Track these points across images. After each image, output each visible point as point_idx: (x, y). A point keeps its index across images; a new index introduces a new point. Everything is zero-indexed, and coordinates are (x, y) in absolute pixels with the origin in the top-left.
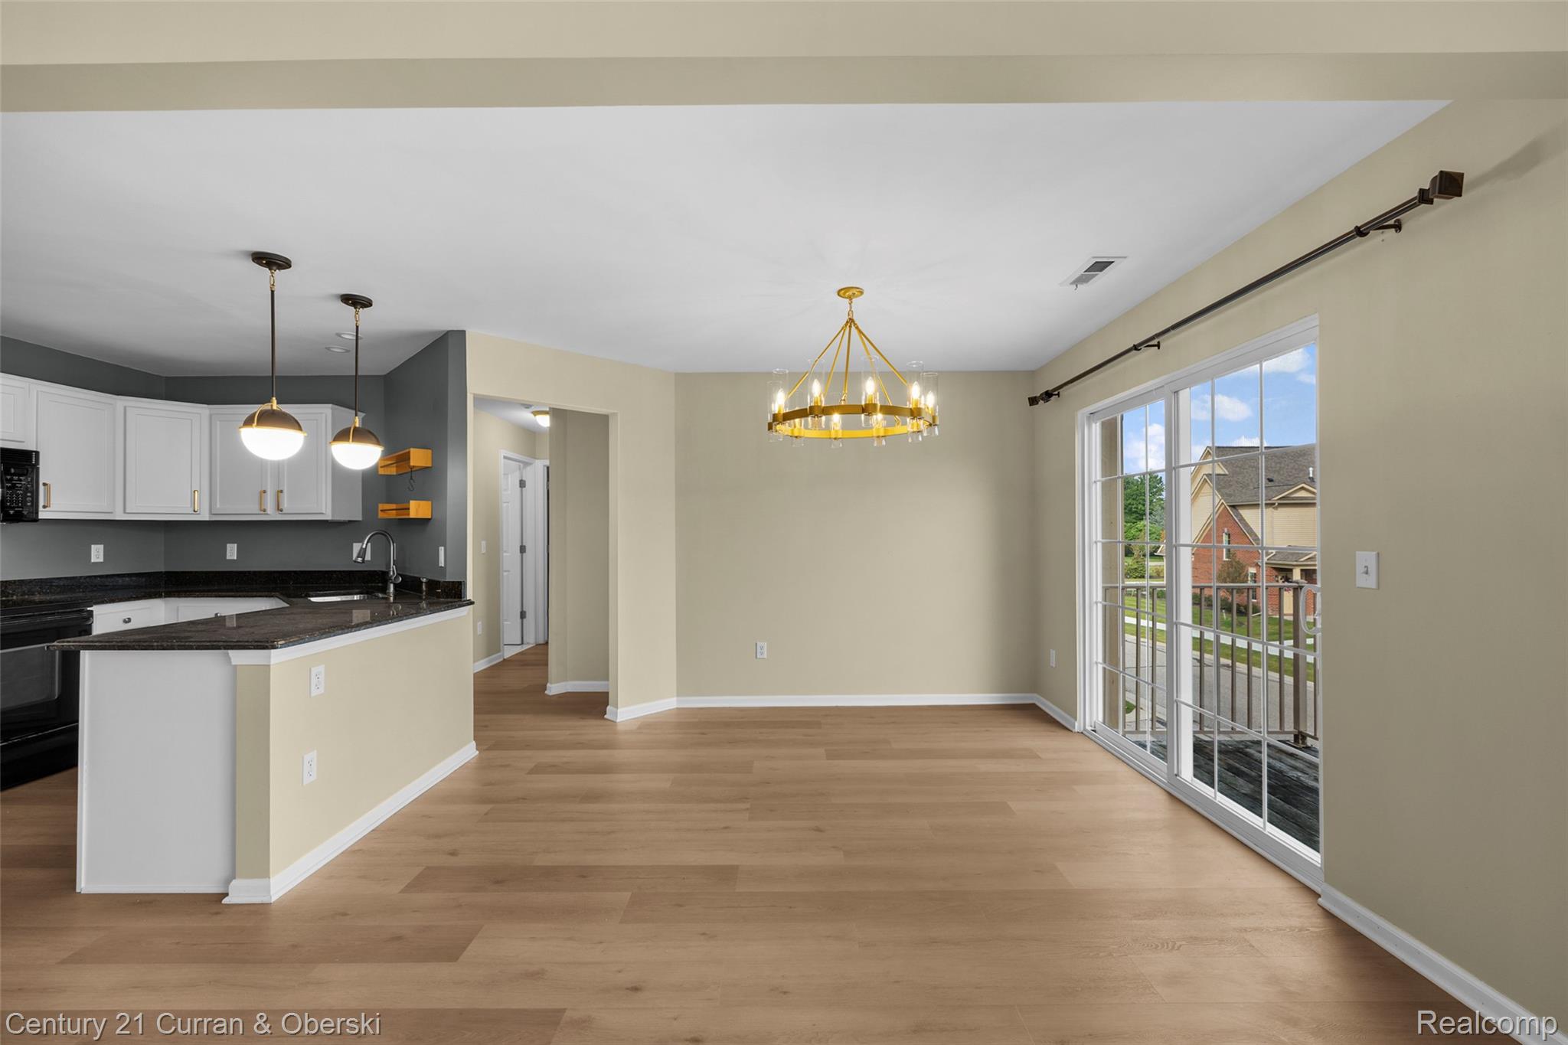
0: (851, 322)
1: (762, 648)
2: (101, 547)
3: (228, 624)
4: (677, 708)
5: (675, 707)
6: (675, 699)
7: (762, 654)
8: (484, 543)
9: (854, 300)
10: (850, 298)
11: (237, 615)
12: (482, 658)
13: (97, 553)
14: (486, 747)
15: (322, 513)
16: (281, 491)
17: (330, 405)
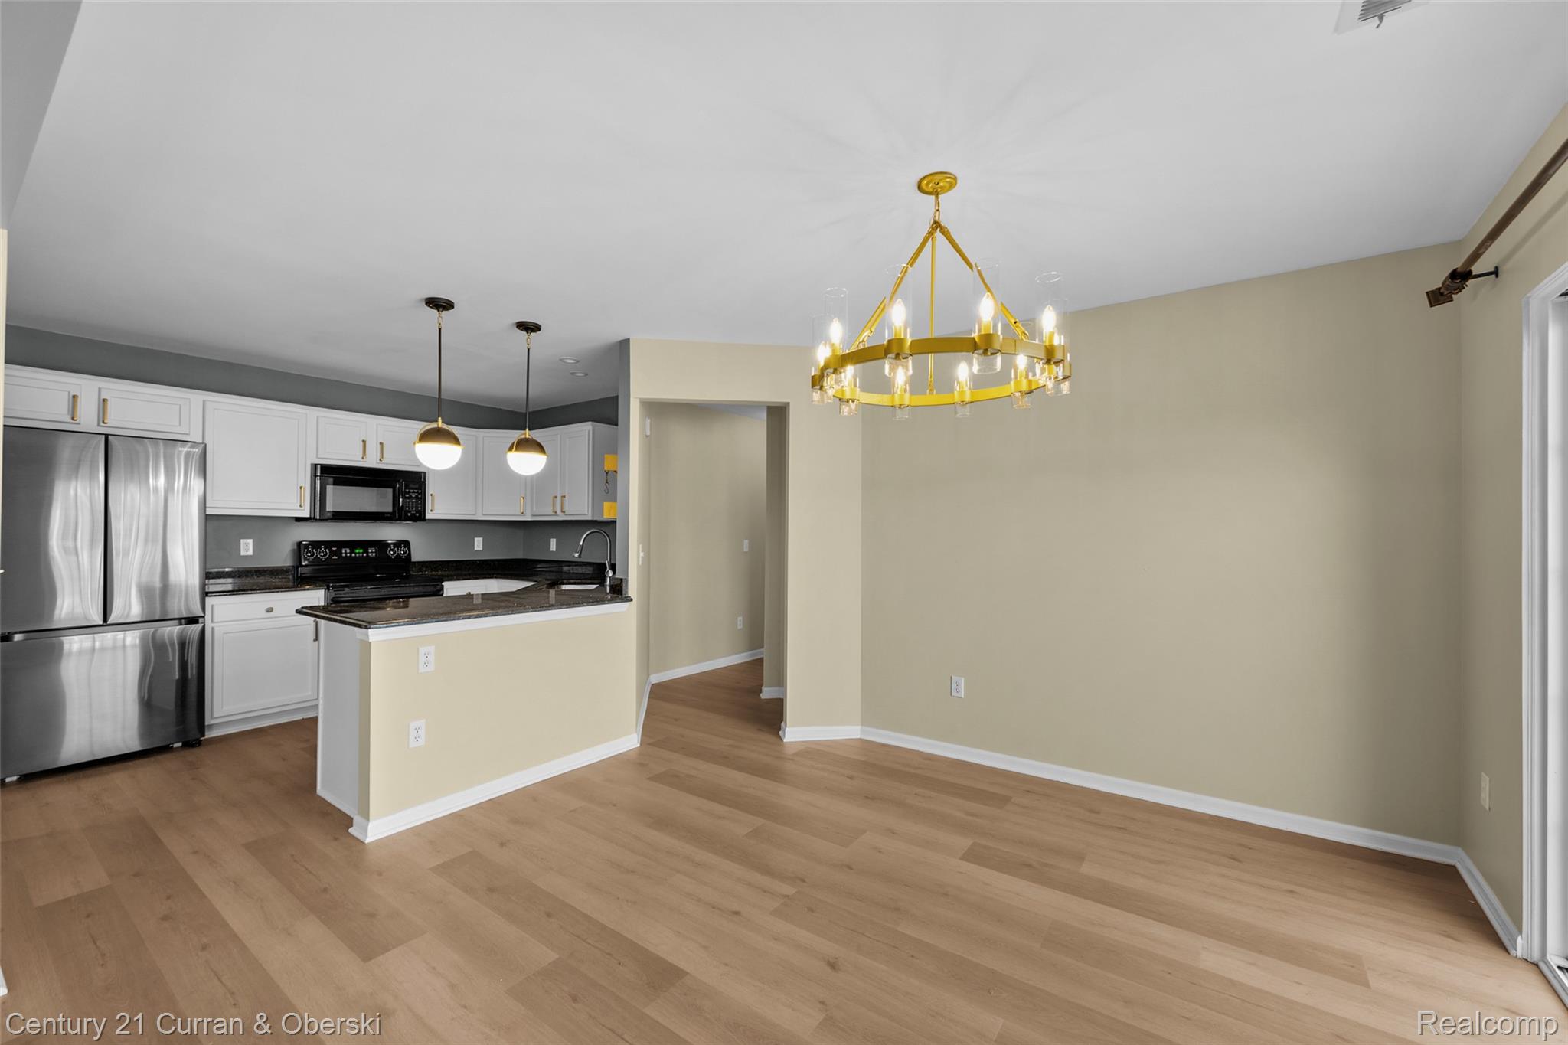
0: (937, 225)
1: (958, 684)
2: (481, 539)
3: (475, 601)
4: (861, 740)
5: (859, 737)
6: (859, 727)
7: (958, 691)
8: (746, 542)
9: (940, 196)
10: (936, 194)
11: (482, 594)
12: (740, 653)
13: (478, 544)
14: (652, 741)
15: (585, 514)
16: (564, 497)
17: (590, 423)
